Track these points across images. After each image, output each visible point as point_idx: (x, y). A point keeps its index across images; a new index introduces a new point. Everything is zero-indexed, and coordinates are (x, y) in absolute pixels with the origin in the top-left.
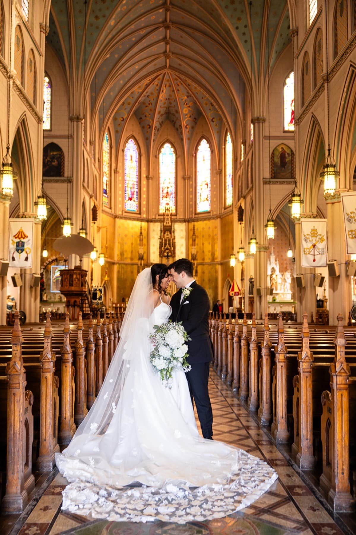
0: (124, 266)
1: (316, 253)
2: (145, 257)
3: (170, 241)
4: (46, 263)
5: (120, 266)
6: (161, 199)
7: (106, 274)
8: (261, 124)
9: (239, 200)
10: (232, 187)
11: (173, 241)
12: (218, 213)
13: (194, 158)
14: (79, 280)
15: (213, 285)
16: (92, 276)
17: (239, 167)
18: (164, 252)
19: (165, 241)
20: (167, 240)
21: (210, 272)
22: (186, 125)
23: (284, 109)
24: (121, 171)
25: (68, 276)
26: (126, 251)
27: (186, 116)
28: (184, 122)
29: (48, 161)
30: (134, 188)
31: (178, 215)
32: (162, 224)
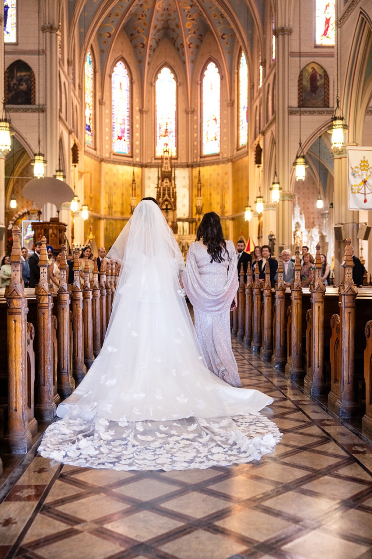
0: (113, 222)
1: (368, 191)
3: (170, 190)
4: (16, 217)
5: (108, 222)
6: (158, 138)
7: (91, 230)
8: (286, 36)
9: (255, 138)
10: (248, 121)
12: (230, 156)
13: (199, 86)
14: (56, 236)
16: (73, 233)
17: (256, 95)
18: (162, 204)
20: (166, 189)
22: (188, 43)
23: (315, 17)
24: (107, 103)
25: (43, 231)
26: (115, 203)
27: (190, 32)
28: (187, 39)
29: (15, 84)
30: (124, 124)
31: (179, 159)
32: (160, 169)
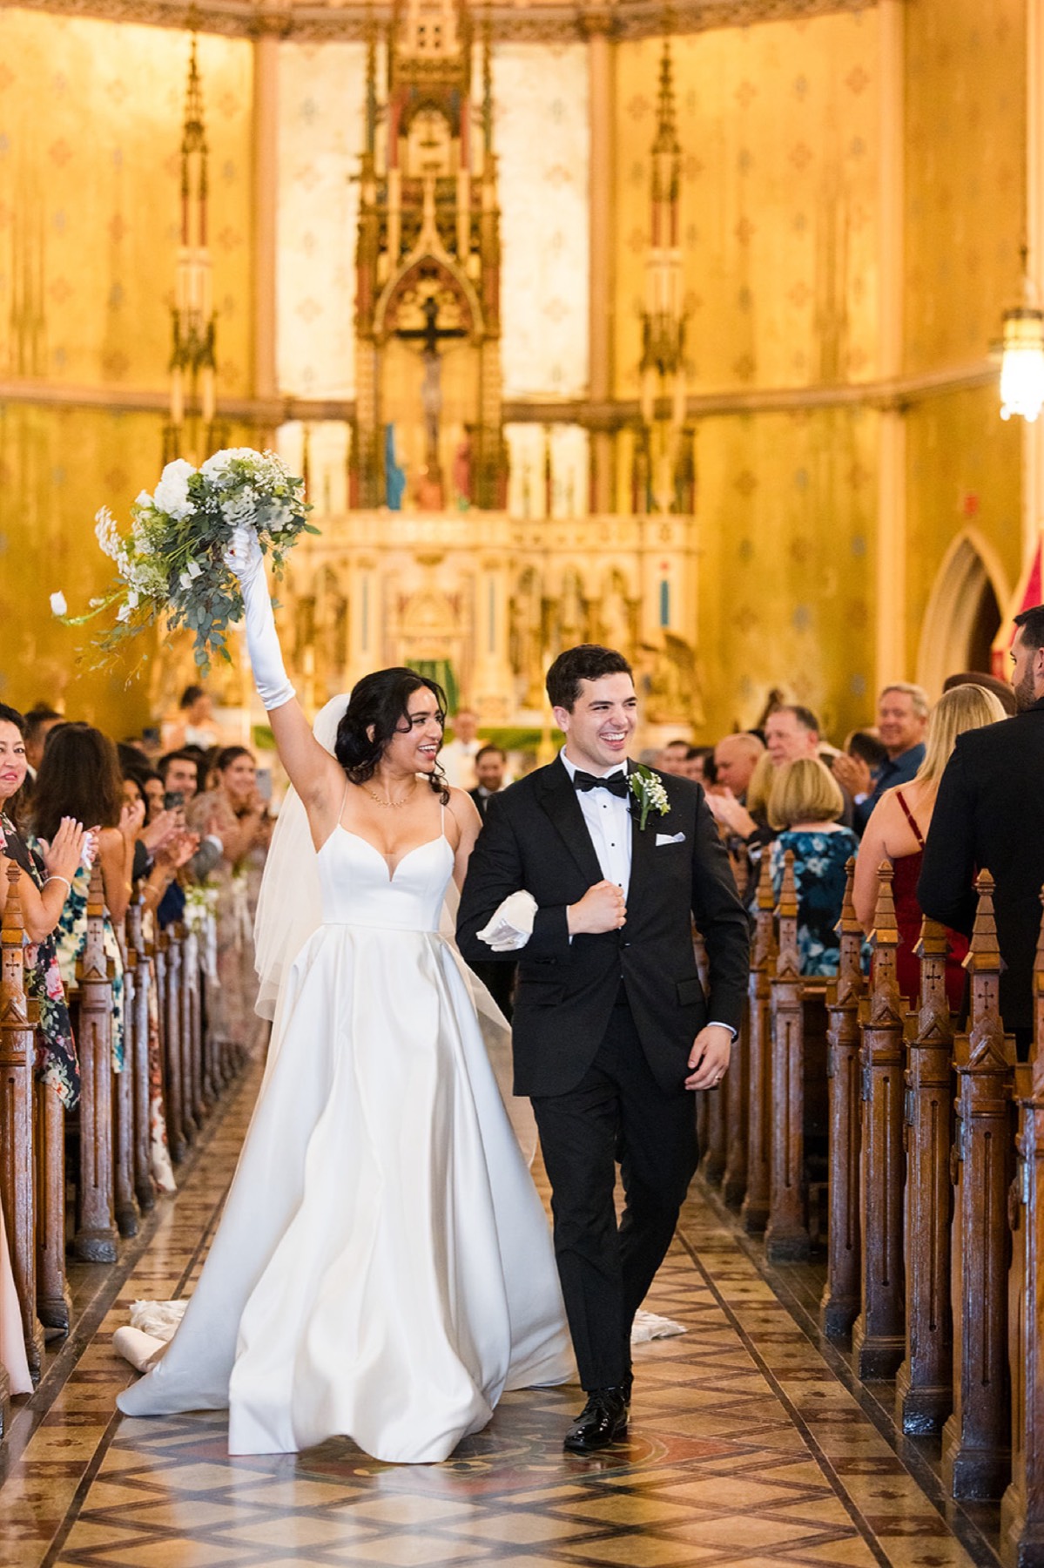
2: (229, 347)
3: (451, 197)
11: (476, 200)
15: (832, 588)
18: (399, 296)
19: (405, 197)
20: (429, 189)
21: (802, 480)
32: (381, 51)
